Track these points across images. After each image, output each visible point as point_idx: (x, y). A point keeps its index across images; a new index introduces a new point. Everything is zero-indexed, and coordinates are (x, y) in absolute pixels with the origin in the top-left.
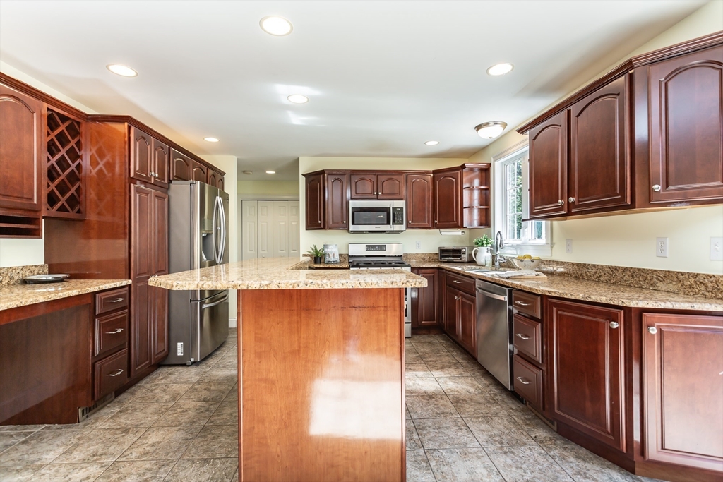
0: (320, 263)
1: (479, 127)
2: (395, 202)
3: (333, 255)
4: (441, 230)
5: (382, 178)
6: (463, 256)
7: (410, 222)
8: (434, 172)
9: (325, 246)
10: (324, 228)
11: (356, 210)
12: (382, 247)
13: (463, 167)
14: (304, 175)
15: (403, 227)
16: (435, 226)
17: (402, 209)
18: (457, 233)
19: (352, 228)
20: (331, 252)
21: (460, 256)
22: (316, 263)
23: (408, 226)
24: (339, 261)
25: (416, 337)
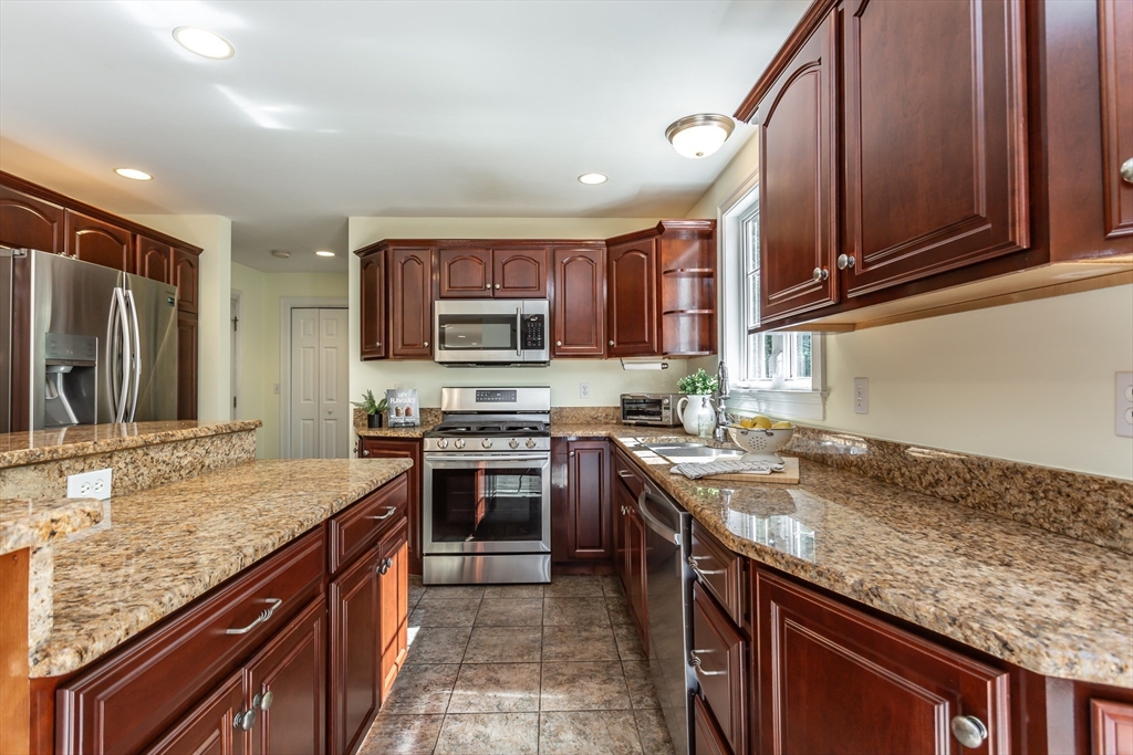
0: (380, 426)
1: (673, 130)
2: (527, 302)
3: (408, 413)
4: (625, 360)
5: (503, 256)
6: (664, 412)
7: (559, 343)
8: (610, 243)
9: (391, 393)
10: (386, 357)
11: (445, 319)
12: (509, 394)
13: (660, 228)
14: (357, 252)
15: (543, 355)
16: (611, 353)
17: (541, 317)
18: (652, 365)
19: (440, 355)
20: (402, 404)
21: (660, 414)
22: (371, 426)
23: (554, 353)
24: (418, 422)
25: (562, 582)
